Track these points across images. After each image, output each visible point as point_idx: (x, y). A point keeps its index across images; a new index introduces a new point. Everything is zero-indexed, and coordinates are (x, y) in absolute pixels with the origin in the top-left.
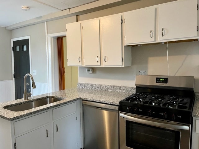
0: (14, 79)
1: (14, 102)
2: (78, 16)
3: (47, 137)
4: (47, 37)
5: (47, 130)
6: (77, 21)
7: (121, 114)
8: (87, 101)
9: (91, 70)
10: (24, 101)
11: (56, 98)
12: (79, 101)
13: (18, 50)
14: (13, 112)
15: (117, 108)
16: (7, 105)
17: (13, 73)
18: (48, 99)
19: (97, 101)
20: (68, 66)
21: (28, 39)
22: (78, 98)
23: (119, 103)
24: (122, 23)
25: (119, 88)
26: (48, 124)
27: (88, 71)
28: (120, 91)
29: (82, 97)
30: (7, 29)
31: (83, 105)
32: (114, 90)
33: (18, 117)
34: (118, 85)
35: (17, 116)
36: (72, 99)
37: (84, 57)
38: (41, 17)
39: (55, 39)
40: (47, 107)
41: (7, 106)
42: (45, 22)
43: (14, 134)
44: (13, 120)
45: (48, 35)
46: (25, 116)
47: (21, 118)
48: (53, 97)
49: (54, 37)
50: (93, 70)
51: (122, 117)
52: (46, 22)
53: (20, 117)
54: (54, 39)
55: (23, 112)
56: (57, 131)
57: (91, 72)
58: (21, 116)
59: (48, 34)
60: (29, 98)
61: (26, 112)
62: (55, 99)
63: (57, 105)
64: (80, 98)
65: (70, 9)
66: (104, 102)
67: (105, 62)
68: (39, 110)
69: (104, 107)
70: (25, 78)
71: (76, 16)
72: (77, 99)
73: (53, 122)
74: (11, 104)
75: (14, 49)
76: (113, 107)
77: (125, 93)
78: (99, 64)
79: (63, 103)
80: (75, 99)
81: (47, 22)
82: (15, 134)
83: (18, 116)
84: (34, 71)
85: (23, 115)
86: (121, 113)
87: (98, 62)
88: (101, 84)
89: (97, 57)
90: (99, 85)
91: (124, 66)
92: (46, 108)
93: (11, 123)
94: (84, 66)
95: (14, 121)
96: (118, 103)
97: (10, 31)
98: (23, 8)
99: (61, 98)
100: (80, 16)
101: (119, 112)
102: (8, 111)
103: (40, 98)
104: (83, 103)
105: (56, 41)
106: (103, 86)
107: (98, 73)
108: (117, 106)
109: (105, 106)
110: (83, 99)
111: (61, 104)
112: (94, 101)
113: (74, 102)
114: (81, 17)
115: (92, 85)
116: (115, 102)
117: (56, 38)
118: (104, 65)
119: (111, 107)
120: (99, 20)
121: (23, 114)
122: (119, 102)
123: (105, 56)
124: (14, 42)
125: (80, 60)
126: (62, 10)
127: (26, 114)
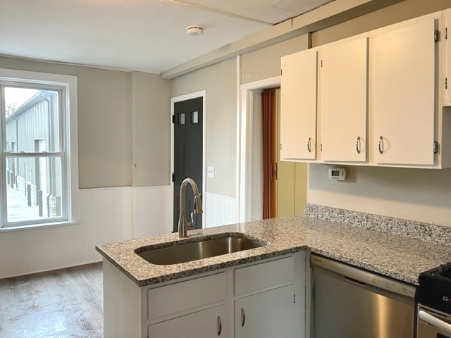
0: (172, 183)
1: (158, 239)
2: (312, 35)
3: (219, 333)
4: (240, 91)
5: (219, 317)
6: (310, 46)
7: (422, 313)
8: (323, 256)
9: (340, 174)
10: (179, 239)
11: (247, 239)
12: (302, 253)
13: (183, 122)
14: (150, 264)
15: (411, 292)
16: (144, 245)
17: (172, 171)
18: (230, 239)
19: (352, 263)
20: (282, 160)
21: (201, 98)
22: (298, 246)
23: (417, 277)
24: (437, 41)
25: (425, 228)
26: (222, 303)
27: (333, 173)
28: (429, 238)
29: (309, 246)
30: (163, 76)
31: (312, 266)
32: (408, 234)
33: (156, 278)
34: (421, 219)
35: (154, 276)
36: (283, 249)
37: (322, 140)
38: (228, 46)
39: (256, 95)
40: (220, 263)
41: (143, 248)
42: (236, 57)
43: (146, 315)
44: (146, 285)
45: (242, 86)
46: (171, 279)
47: (163, 281)
48: (240, 236)
49: (254, 91)
50: (347, 172)
51: (425, 321)
52: (238, 57)
53: (160, 280)
54: (254, 95)
55: (168, 269)
56: (243, 325)
57: (341, 177)
58: (163, 278)
59: (241, 83)
60: (189, 233)
61: (174, 269)
62: (246, 243)
63: (244, 259)
64: (306, 248)
65: (292, 18)
66: (371, 269)
67: (381, 153)
68: (201, 268)
69: (369, 282)
70: (183, 188)
71: (307, 34)
72: (298, 249)
73: (235, 301)
74: (152, 244)
75: (176, 119)
76: (397, 287)
77: (443, 245)
78: (362, 157)
79: (260, 256)
80: (291, 249)
81: (240, 55)
82: (148, 318)
83: (156, 276)
84: (210, 168)
85: (167, 276)
86: (421, 308)
87: (359, 152)
88: (368, 212)
89: (359, 138)
90: (362, 214)
91: (440, 167)
92: (218, 265)
93: (142, 292)
94: (321, 161)
95: (148, 287)
96: (414, 278)
97: (169, 81)
98: (189, 31)
99: (257, 240)
100: (318, 32)
101: (416, 305)
102: (142, 260)
103: (212, 234)
104: (314, 262)
105: (259, 98)
106: (375, 218)
107: (361, 181)
108: (411, 285)
109: (374, 281)
110: (312, 250)
111: (255, 257)
112: (343, 260)
113: (288, 255)
114: (320, 35)
115: (342, 212)
116: (405, 273)
117: (260, 92)
118: (377, 160)
119: (393, 285)
120: (368, 39)
121: (168, 273)
122: (418, 275)
123: (381, 138)
124: (176, 104)
125: (313, 147)
126: (275, 25)
127: (174, 274)
